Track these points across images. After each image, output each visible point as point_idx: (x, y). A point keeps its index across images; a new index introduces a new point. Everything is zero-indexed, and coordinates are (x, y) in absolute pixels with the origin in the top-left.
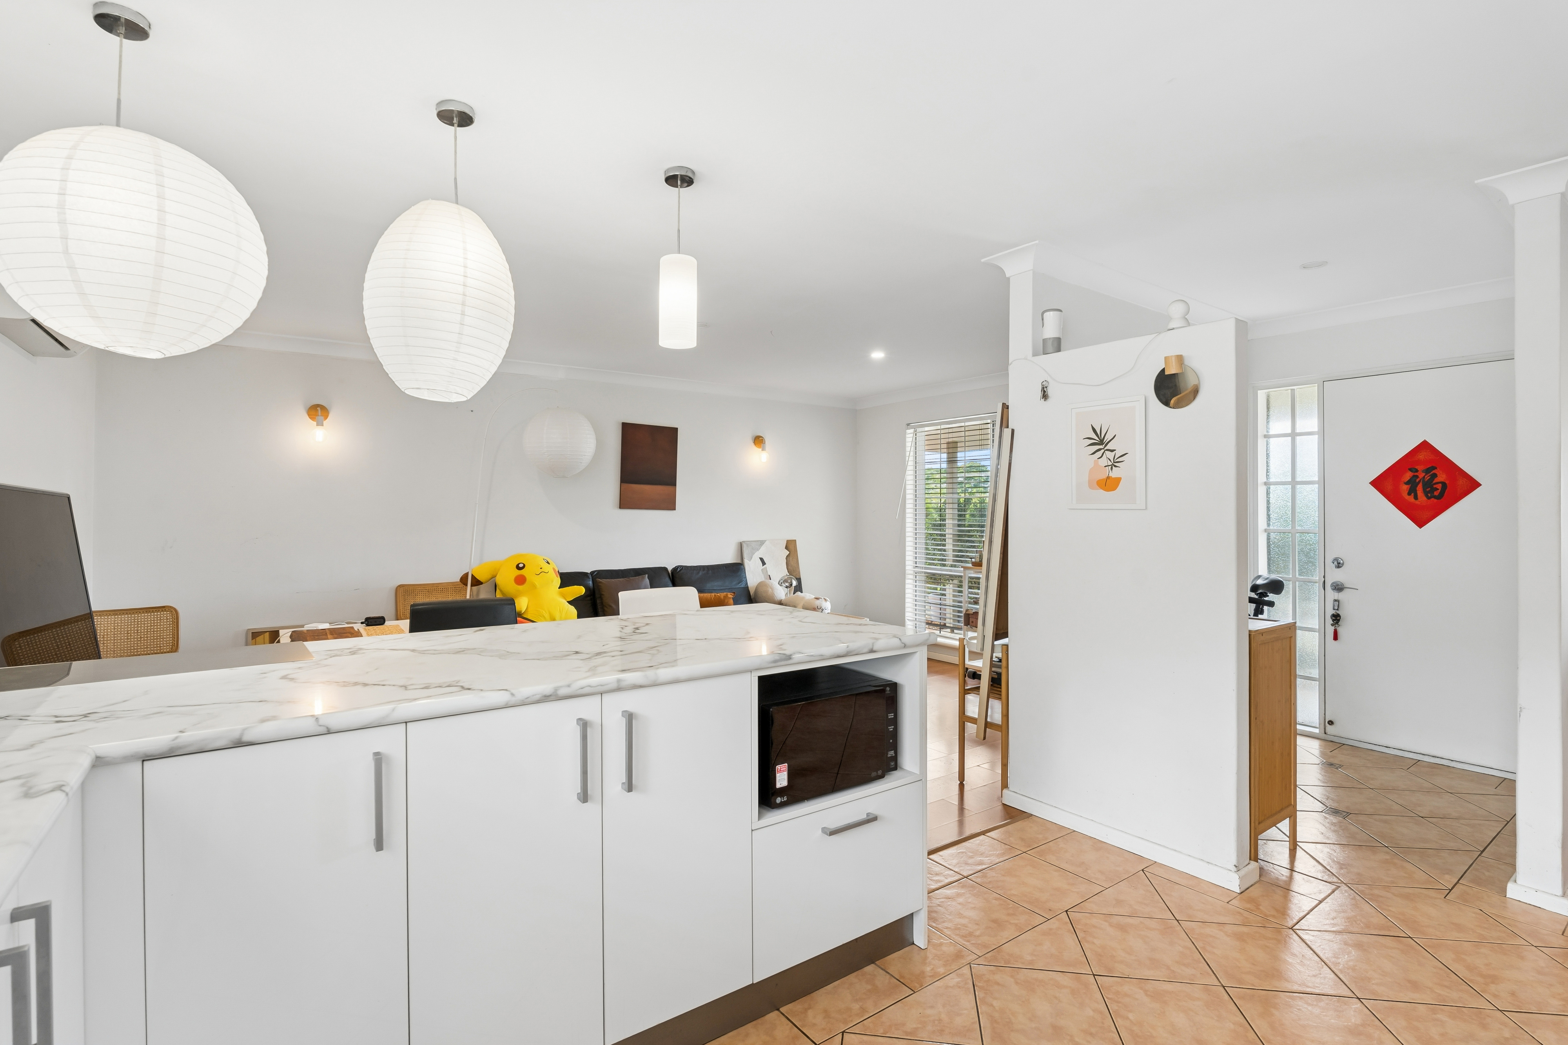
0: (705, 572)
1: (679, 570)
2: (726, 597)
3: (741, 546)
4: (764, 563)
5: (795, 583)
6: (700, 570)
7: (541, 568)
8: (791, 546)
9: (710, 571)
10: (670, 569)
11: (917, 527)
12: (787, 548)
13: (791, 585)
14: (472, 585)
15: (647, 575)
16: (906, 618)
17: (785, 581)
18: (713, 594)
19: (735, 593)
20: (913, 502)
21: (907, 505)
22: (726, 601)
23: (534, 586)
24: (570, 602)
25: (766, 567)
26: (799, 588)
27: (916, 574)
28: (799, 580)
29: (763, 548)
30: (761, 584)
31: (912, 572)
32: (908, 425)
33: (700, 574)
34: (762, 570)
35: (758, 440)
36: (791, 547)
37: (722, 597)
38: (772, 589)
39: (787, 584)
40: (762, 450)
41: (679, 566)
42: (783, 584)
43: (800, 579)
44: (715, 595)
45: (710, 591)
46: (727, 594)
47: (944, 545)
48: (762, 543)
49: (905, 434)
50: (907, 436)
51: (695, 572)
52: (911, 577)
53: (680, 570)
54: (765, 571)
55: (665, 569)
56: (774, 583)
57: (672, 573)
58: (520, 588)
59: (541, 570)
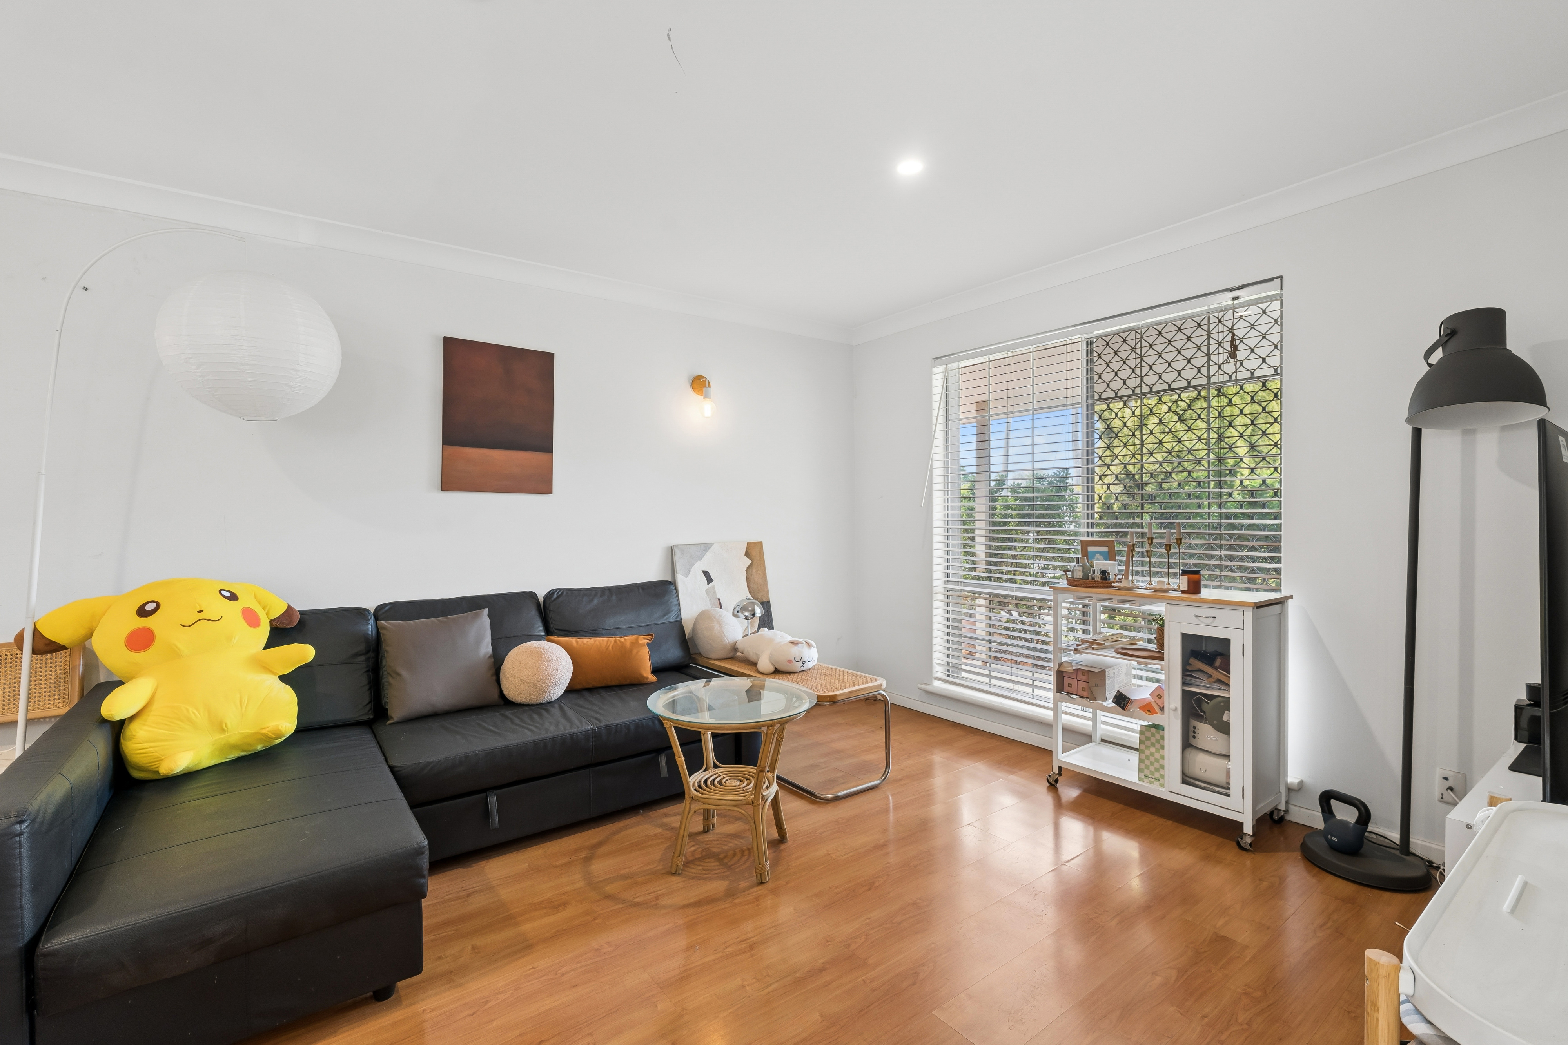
0: (605, 598)
1: (555, 596)
2: (635, 643)
3: (671, 552)
4: (709, 580)
5: (759, 612)
6: (596, 595)
7: (201, 612)
8: (754, 551)
9: (614, 597)
10: (541, 594)
11: (950, 519)
12: (747, 554)
13: (753, 615)
14: (35, 651)
15: (486, 611)
16: (935, 661)
17: (744, 609)
18: (612, 639)
19: (652, 635)
20: (942, 481)
21: (934, 485)
22: (635, 651)
23: (174, 654)
24: (283, 678)
25: (714, 587)
26: (767, 622)
27: (948, 593)
28: (766, 606)
29: (708, 556)
30: (703, 616)
31: (942, 590)
32: (936, 359)
33: (596, 601)
34: (707, 590)
35: (699, 383)
36: (755, 553)
37: (628, 644)
38: (720, 624)
39: (746, 614)
40: (704, 398)
41: (556, 590)
42: (739, 614)
43: (769, 602)
44: (615, 641)
45: (611, 633)
46: (637, 639)
47: (973, 546)
48: (707, 547)
49: (931, 374)
50: (934, 377)
51: (585, 599)
52: (941, 597)
53: (558, 597)
54: (711, 593)
55: (532, 596)
56: (726, 614)
57: (544, 601)
58: (139, 657)
59: (201, 616)
